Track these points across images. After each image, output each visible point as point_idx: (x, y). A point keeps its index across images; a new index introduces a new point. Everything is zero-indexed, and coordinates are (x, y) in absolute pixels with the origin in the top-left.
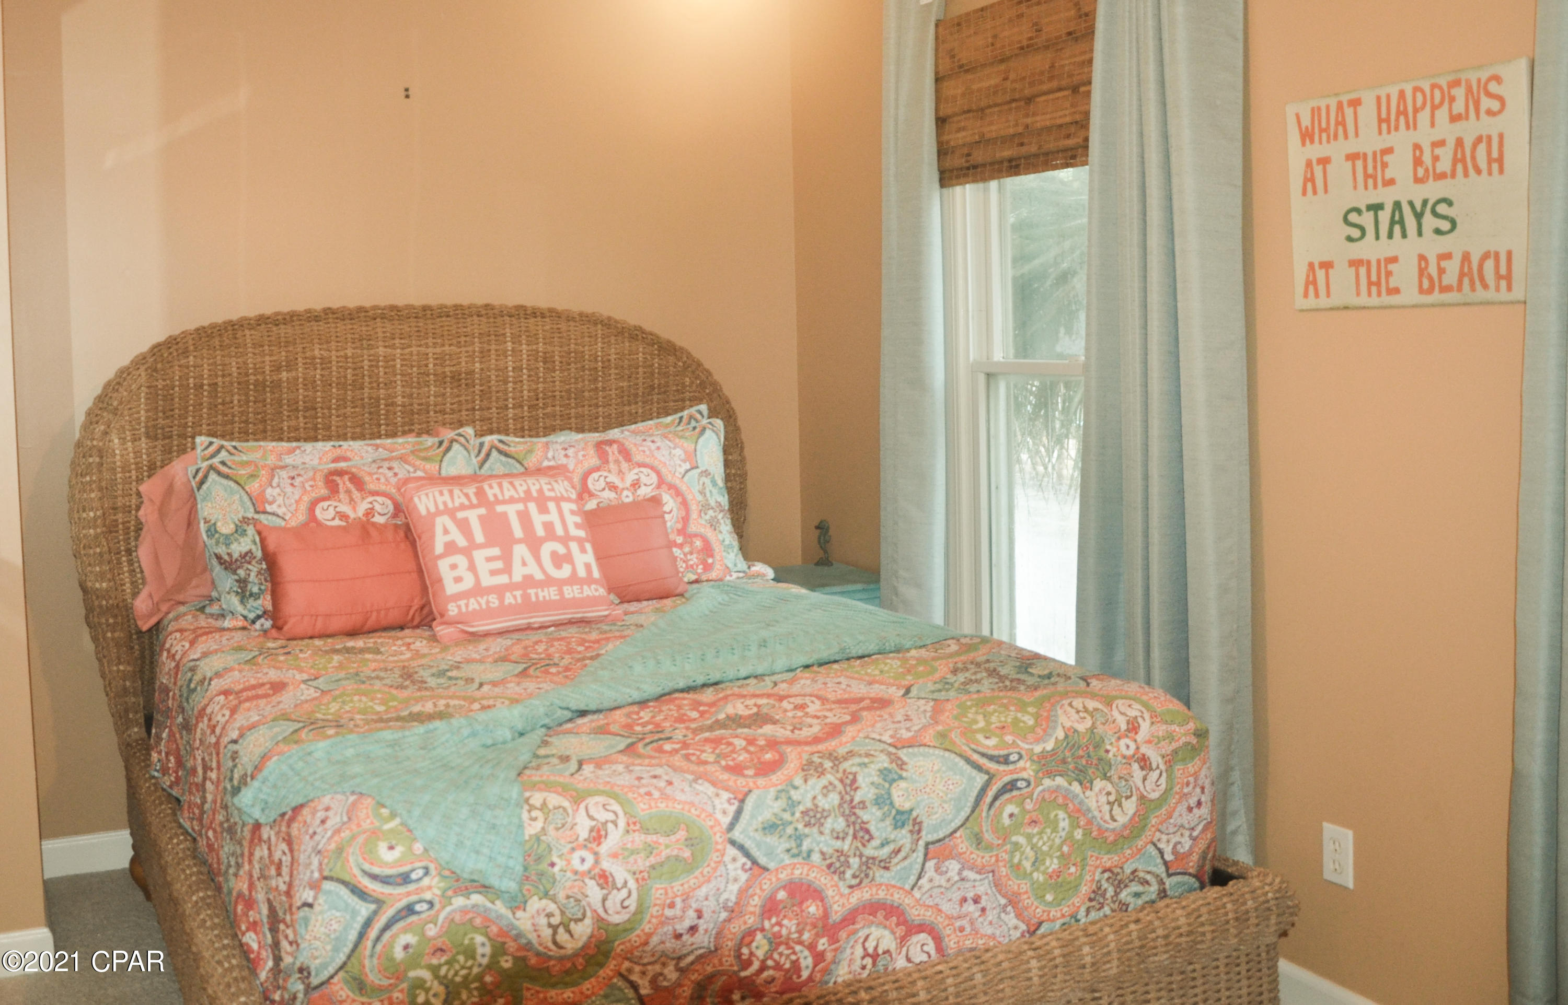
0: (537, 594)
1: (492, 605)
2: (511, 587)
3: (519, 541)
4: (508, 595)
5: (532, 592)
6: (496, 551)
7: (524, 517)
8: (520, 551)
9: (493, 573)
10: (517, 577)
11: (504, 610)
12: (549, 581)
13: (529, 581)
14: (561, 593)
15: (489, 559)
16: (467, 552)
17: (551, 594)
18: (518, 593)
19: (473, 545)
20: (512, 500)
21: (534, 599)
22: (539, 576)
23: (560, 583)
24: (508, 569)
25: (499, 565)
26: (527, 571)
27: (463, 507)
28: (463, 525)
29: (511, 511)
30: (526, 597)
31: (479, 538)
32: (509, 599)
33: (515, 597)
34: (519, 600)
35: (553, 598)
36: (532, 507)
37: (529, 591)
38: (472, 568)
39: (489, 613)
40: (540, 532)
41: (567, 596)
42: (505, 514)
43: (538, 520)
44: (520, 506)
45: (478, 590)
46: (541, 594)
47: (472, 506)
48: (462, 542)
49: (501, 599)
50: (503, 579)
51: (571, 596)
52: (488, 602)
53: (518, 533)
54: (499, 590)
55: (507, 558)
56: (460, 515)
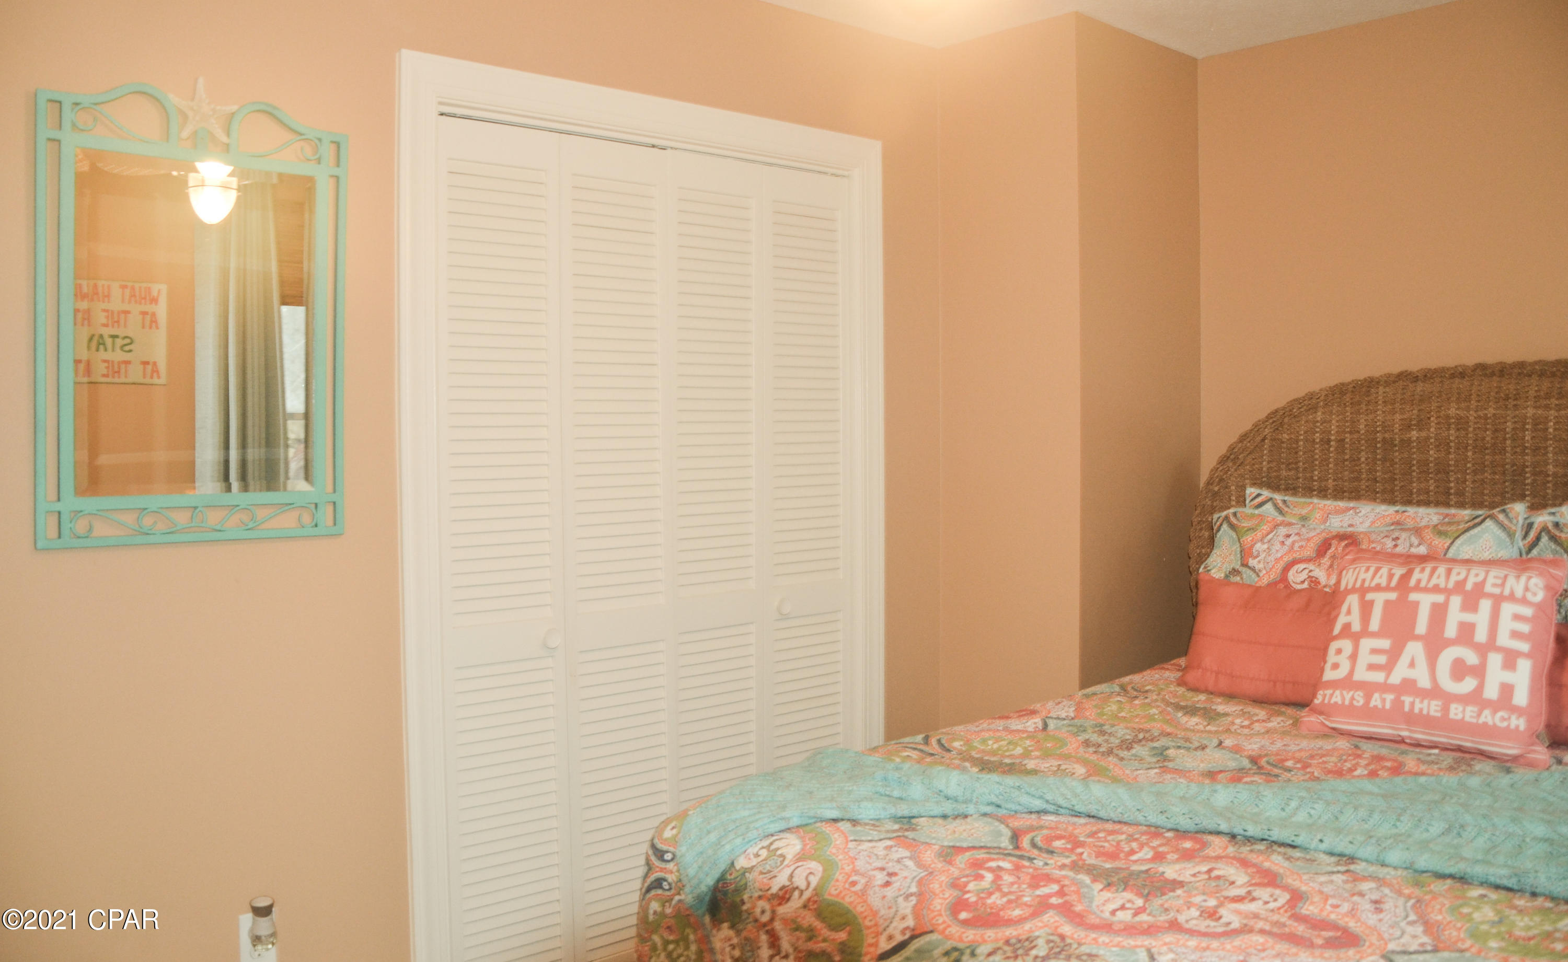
0: (1412, 704)
1: (1355, 703)
2: (1384, 688)
3: (1417, 638)
4: (1376, 696)
5: (1407, 700)
6: (1385, 644)
7: (1439, 613)
8: (1415, 649)
9: (1372, 667)
10: (1396, 678)
11: (1368, 713)
12: (1436, 692)
13: (1408, 686)
14: (1446, 709)
15: (1374, 651)
16: (1356, 638)
17: (1433, 708)
18: (1389, 697)
19: (1365, 632)
20: (1436, 589)
21: (1407, 709)
22: (1424, 682)
23: (1448, 699)
24: (1388, 668)
25: (1382, 659)
26: (1411, 674)
27: (1378, 588)
28: (1366, 608)
29: (1425, 601)
30: (1398, 703)
31: (1374, 625)
32: (1376, 701)
33: (1384, 700)
34: (1388, 706)
35: (1432, 713)
36: (1456, 601)
37: (1403, 698)
38: (1354, 657)
39: (1349, 710)
40: (1451, 631)
41: (1452, 716)
42: (1416, 604)
43: (1455, 616)
44: (1440, 598)
45: (1348, 683)
46: (1418, 706)
47: (1388, 589)
48: (1356, 627)
49: (1368, 698)
50: (1378, 677)
51: (1460, 717)
52: (1353, 698)
53: (1421, 627)
54: (1368, 688)
55: (1394, 655)
56: (1369, 596)
